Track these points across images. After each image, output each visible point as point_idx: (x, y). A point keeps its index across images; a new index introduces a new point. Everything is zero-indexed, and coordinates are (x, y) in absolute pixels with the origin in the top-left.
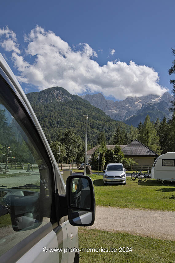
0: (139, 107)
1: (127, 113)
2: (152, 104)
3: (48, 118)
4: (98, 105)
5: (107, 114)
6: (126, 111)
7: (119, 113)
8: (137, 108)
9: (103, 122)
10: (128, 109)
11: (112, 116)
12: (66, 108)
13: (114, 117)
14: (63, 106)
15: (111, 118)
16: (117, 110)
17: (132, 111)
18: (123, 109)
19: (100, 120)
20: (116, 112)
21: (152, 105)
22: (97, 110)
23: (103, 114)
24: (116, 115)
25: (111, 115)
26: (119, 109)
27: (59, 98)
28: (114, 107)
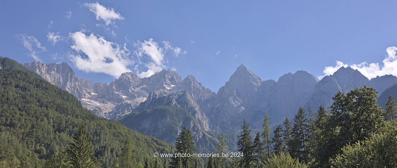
2: (166, 93)
6: (117, 104)
10: (121, 101)
16: (98, 100)
17: (128, 104)
18: (110, 99)
20: (96, 103)
26: (103, 99)
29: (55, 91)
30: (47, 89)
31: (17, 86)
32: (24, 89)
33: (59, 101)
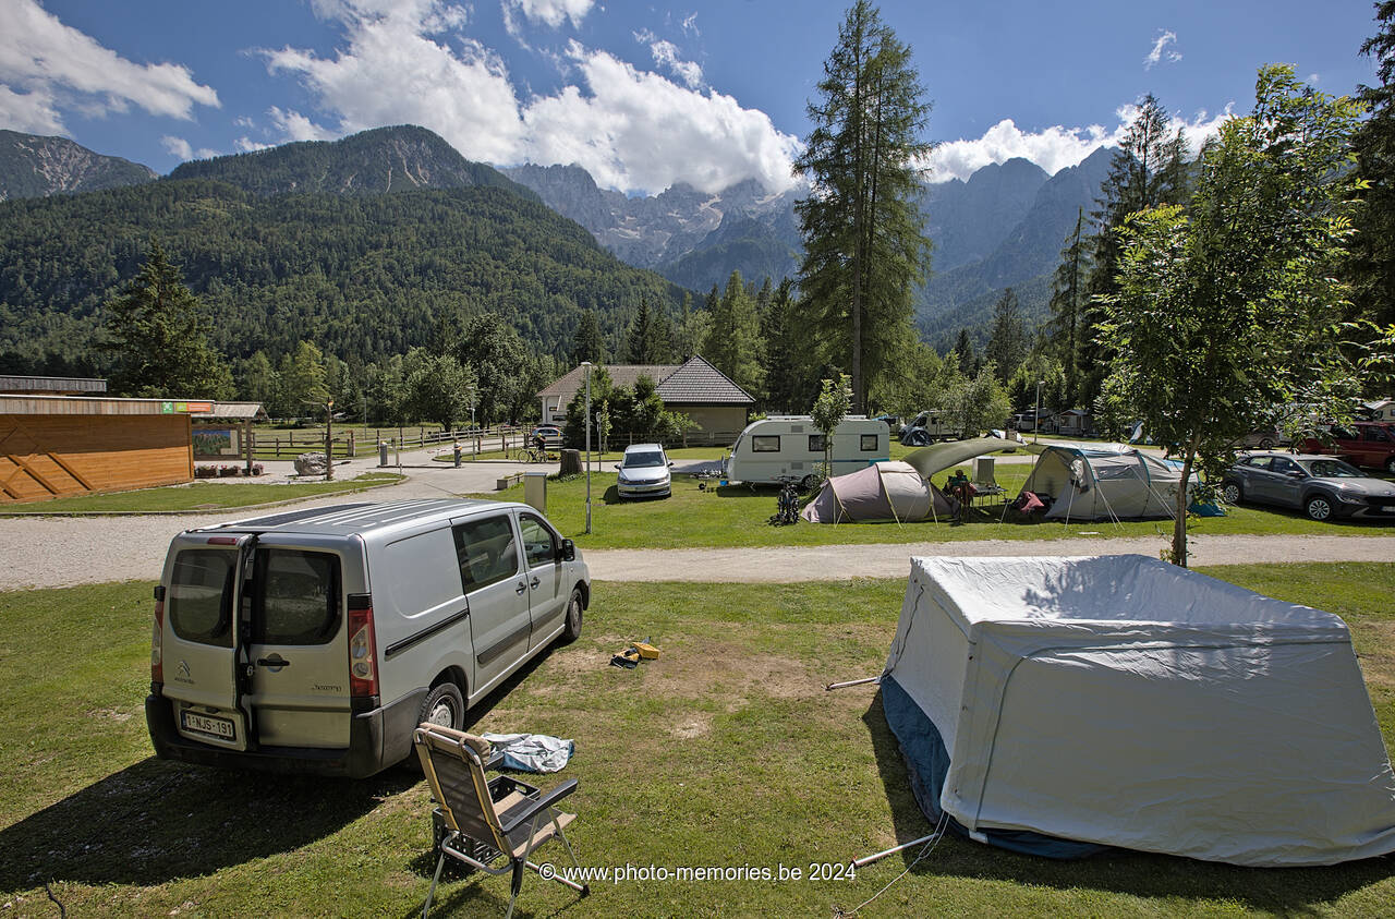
0: (712, 221)
1: (672, 243)
2: (754, 213)
3: (381, 251)
4: (568, 205)
5: (602, 242)
6: (669, 234)
7: (645, 241)
8: (703, 226)
9: (590, 271)
10: (676, 229)
11: (620, 248)
12: (450, 212)
13: (626, 252)
14: (439, 206)
15: (619, 258)
16: (636, 230)
17: (687, 235)
18: (657, 226)
19: (578, 264)
20: (634, 235)
21: (754, 218)
22: (567, 226)
23: (591, 243)
24: (634, 246)
25: (616, 246)
26: (645, 227)
27: (420, 172)
28: (628, 218)
29: (553, 220)
30: (539, 217)
31: (493, 216)
32: (503, 220)
33: (557, 240)
